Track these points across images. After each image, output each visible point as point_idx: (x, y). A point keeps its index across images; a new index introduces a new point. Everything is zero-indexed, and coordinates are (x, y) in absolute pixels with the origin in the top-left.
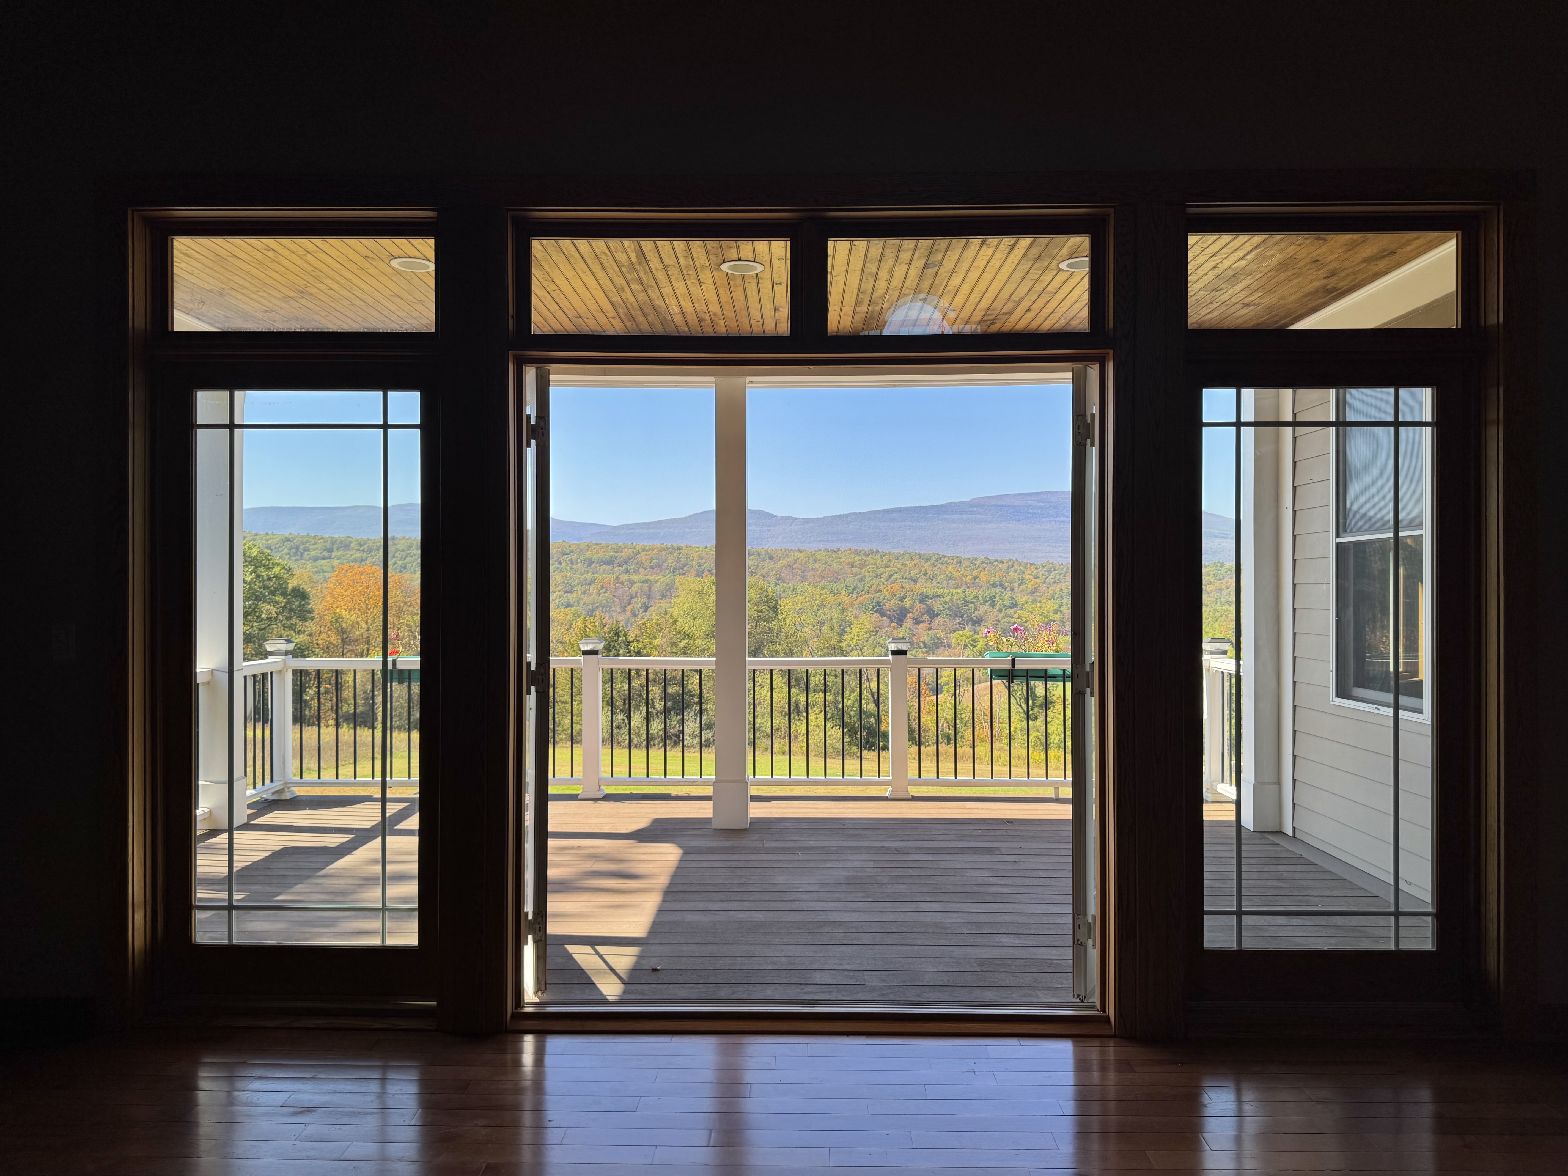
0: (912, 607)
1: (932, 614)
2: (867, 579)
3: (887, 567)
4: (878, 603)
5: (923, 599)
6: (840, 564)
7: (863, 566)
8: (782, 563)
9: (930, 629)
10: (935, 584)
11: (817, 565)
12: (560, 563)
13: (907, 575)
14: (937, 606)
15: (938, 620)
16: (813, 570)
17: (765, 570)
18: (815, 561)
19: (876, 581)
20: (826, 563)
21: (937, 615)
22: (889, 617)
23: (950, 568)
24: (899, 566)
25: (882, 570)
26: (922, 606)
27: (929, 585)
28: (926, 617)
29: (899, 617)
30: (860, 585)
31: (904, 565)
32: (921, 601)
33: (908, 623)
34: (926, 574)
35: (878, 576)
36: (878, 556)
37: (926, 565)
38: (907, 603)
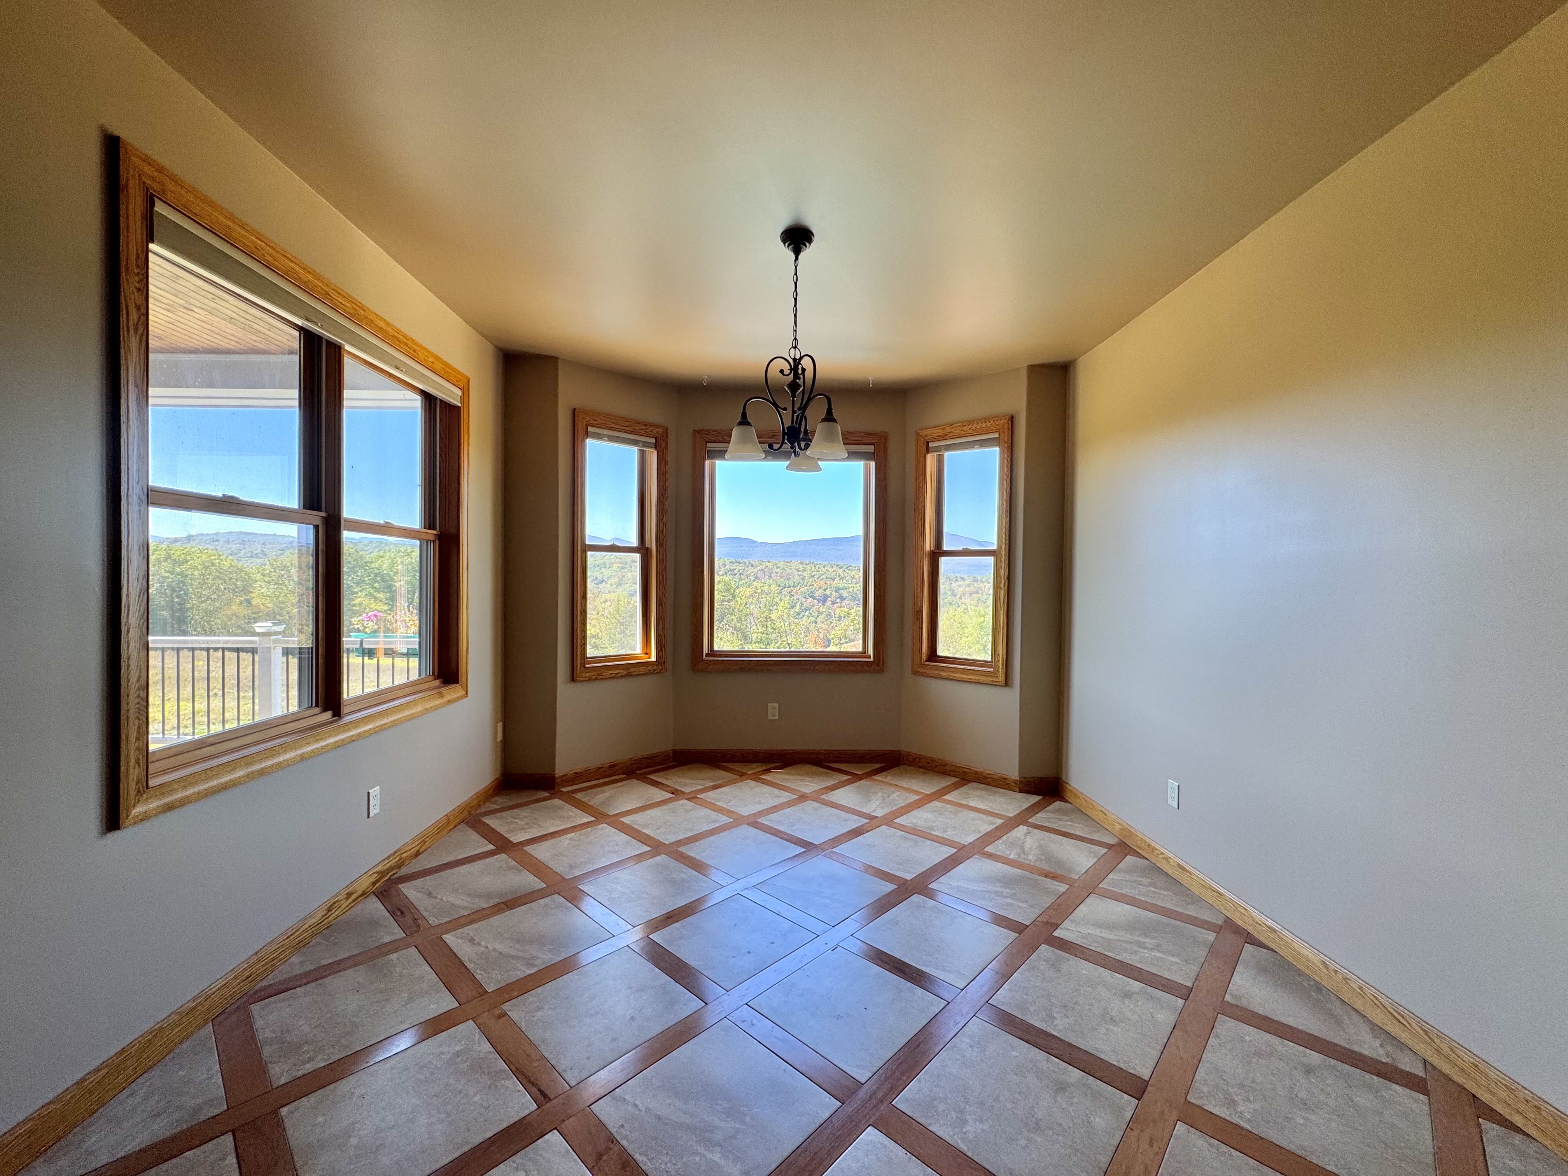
0: (831, 594)
1: (842, 599)
2: (807, 578)
3: (818, 571)
4: (812, 592)
5: (837, 590)
6: (791, 569)
7: (804, 570)
8: (758, 568)
9: (841, 607)
10: (844, 581)
11: (778, 570)
12: (631, 567)
13: (829, 576)
14: (845, 594)
15: (846, 602)
16: (776, 572)
17: (748, 573)
18: (777, 568)
19: (811, 579)
20: (783, 569)
21: (845, 599)
22: (818, 600)
23: (854, 572)
24: (825, 571)
25: (815, 573)
26: (837, 594)
27: (841, 582)
28: (838, 600)
29: (824, 599)
30: (802, 582)
31: (828, 571)
32: (836, 591)
33: (829, 603)
34: (839, 576)
35: (813, 577)
36: (813, 565)
37: (841, 570)
38: (828, 592)
